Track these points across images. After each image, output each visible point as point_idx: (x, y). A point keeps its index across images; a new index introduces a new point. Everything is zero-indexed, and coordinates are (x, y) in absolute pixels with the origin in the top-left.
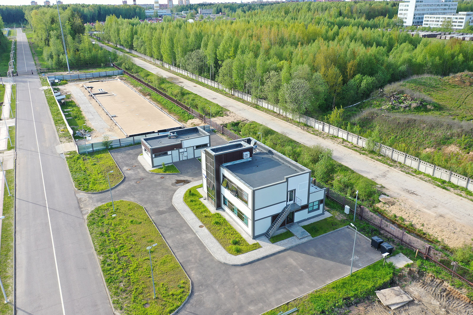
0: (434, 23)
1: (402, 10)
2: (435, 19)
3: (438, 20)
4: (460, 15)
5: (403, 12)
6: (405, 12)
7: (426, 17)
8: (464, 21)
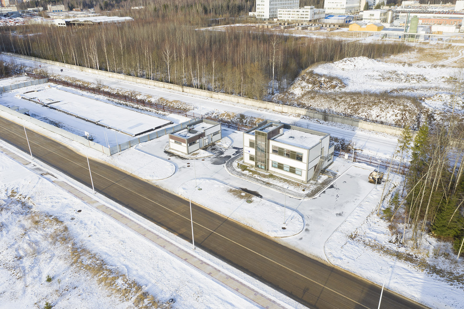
0: (287, 16)
1: (259, 5)
2: (287, 13)
3: (289, 13)
4: (306, 9)
5: (260, 7)
6: (263, 7)
7: (279, 11)
8: (309, 13)
